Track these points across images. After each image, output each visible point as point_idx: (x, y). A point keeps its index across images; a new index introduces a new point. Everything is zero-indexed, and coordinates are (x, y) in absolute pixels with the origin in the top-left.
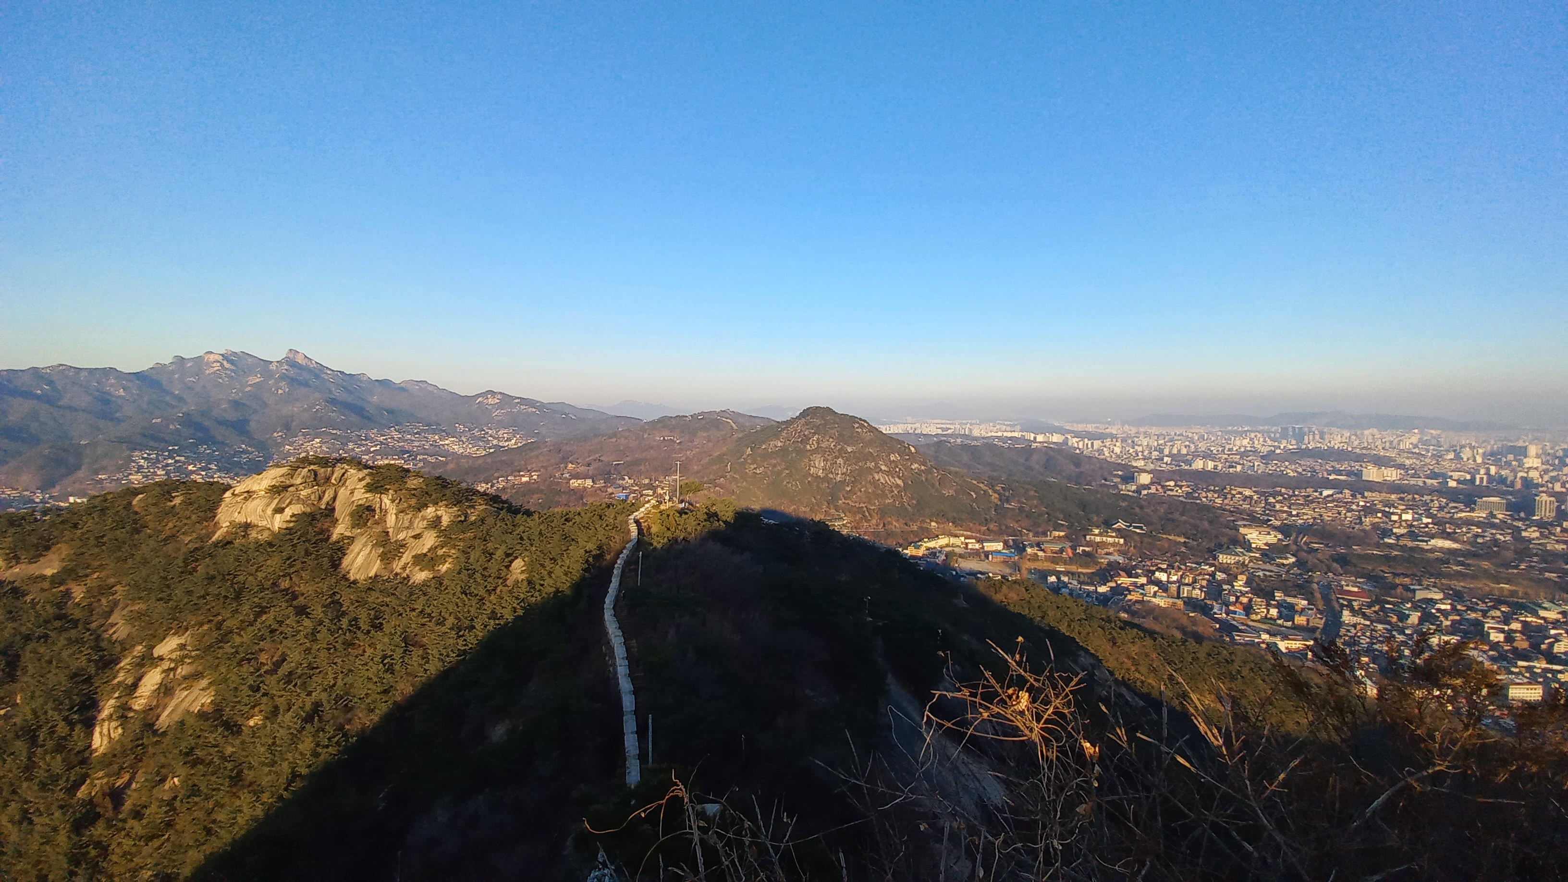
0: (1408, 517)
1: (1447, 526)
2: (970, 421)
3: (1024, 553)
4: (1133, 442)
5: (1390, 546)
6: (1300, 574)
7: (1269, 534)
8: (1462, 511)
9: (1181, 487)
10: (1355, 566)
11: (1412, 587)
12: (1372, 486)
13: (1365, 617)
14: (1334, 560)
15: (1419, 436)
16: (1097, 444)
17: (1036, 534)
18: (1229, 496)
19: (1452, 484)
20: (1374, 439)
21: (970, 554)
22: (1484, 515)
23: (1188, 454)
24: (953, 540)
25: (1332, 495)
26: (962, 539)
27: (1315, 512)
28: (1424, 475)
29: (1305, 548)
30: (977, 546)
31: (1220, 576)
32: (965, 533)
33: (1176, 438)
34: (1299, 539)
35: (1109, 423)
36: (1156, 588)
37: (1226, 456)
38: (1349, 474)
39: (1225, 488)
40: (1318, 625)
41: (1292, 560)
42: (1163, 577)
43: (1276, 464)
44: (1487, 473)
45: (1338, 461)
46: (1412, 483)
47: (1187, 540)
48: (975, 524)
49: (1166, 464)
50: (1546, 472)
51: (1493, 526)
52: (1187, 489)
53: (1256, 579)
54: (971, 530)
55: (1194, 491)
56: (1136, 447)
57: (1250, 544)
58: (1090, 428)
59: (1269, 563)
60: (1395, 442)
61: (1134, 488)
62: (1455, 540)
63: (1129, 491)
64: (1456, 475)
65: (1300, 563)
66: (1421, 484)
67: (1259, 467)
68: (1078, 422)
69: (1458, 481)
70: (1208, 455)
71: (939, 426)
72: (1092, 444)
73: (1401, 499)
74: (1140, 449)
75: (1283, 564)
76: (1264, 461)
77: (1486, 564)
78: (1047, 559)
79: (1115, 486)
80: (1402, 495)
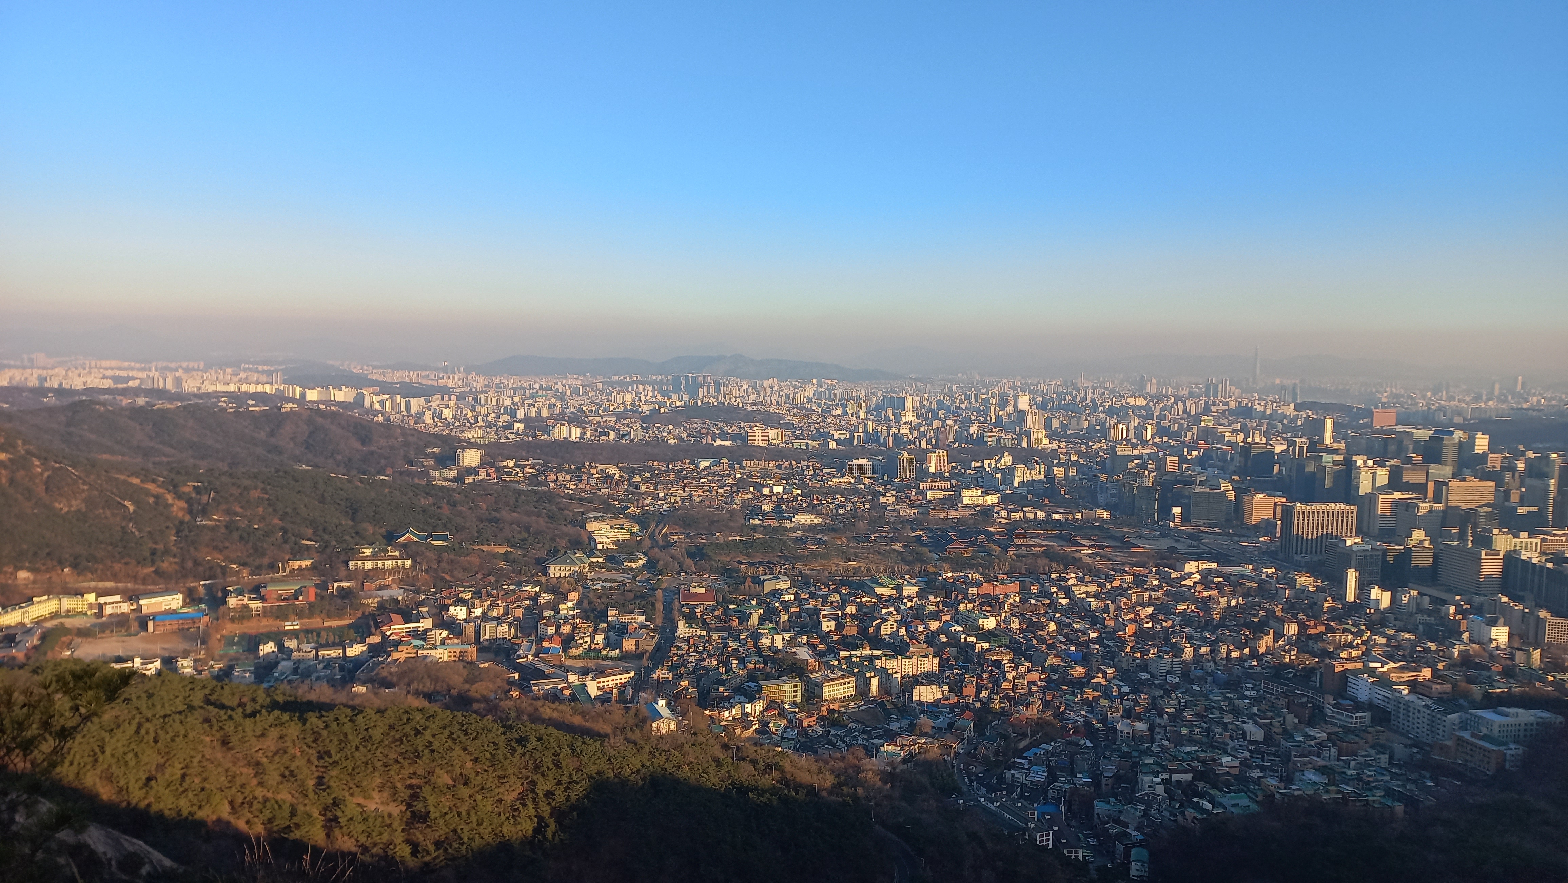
0: (778, 489)
1: (815, 497)
2: (184, 365)
3: (222, 609)
4: (475, 399)
5: (754, 528)
6: (649, 580)
7: (622, 527)
8: (834, 477)
9: (523, 467)
10: (710, 559)
11: (762, 578)
12: (754, 453)
13: (705, 625)
14: (691, 555)
15: (814, 388)
16: (416, 404)
17: (257, 570)
18: (585, 477)
19: (832, 445)
20: (771, 392)
21: (103, 627)
22: (852, 481)
23: (550, 418)
24: (67, 603)
25: (709, 467)
26: (91, 597)
27: (684, 491)
28: (809, 435)
29: (661, 542)
30: (125, 608)
31: (545, 597)
32: (101, 585)
33: (540, 393)
34: (657, 531)
35: (445, 370)
36: (445, 634)
37: (598, 419)
38: (734, 437)
39: (583, 466)
40: (647, 648)
41: (642, 562)
42: (460, 612)
43: (659, 428)
44: (865, 431)
45: (728, 422)
46: (796, 446)
47: (509, 550)
48: (126, 564)
49: (517, 433)
50: (916, 427)
51: (857, 493)
52: (531, 470)
53: (591, 595)
54: (115, 577)
55: (541, 473)
56: (479, 409)
57: (596, 544)
58: (413, 377)
59: (615, 570)
60: (791, 396)
61: (454, 473)
62: (819, 514)
63: (445, 479)
64: (837, 434)
65: (651, 565)
66: (804, 446)
67: (637, 433)
68: (395, 368)
69: (838, 442)
70: (577, 420)
71: (109, 373)
72: (408, 405)
73: (779, 467)
74: (483, 411)
75: (632, 569)
76: (644, 425)
77: (840, 540)
78: (266, 613)
79: (425, 474)
80: (780, 462)
